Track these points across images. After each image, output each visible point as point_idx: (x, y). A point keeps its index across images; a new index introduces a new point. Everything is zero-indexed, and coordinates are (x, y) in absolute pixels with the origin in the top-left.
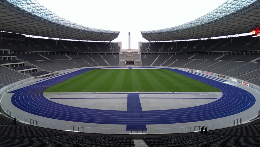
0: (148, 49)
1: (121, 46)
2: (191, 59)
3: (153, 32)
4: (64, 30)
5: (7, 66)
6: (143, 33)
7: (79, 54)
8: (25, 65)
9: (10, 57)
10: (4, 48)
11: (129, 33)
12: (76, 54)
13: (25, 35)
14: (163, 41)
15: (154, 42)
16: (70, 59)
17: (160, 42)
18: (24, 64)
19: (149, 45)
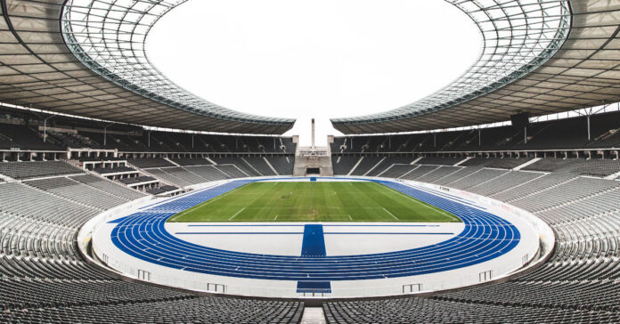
1: (298, 142)
2: (415, 164)
3: (351, 120)
4: (207, 119)
5: (110, 177)
6: (334, 121)
7: (229, 155)
9: (116, 162)
10: (107, 149)
11: (313, 121)
12: (223, 156)
14: (368, 135)
15: (353, 135)
16: (212, 164)
17: (363, 135)
18: (137, 174)
19: (345, 141)
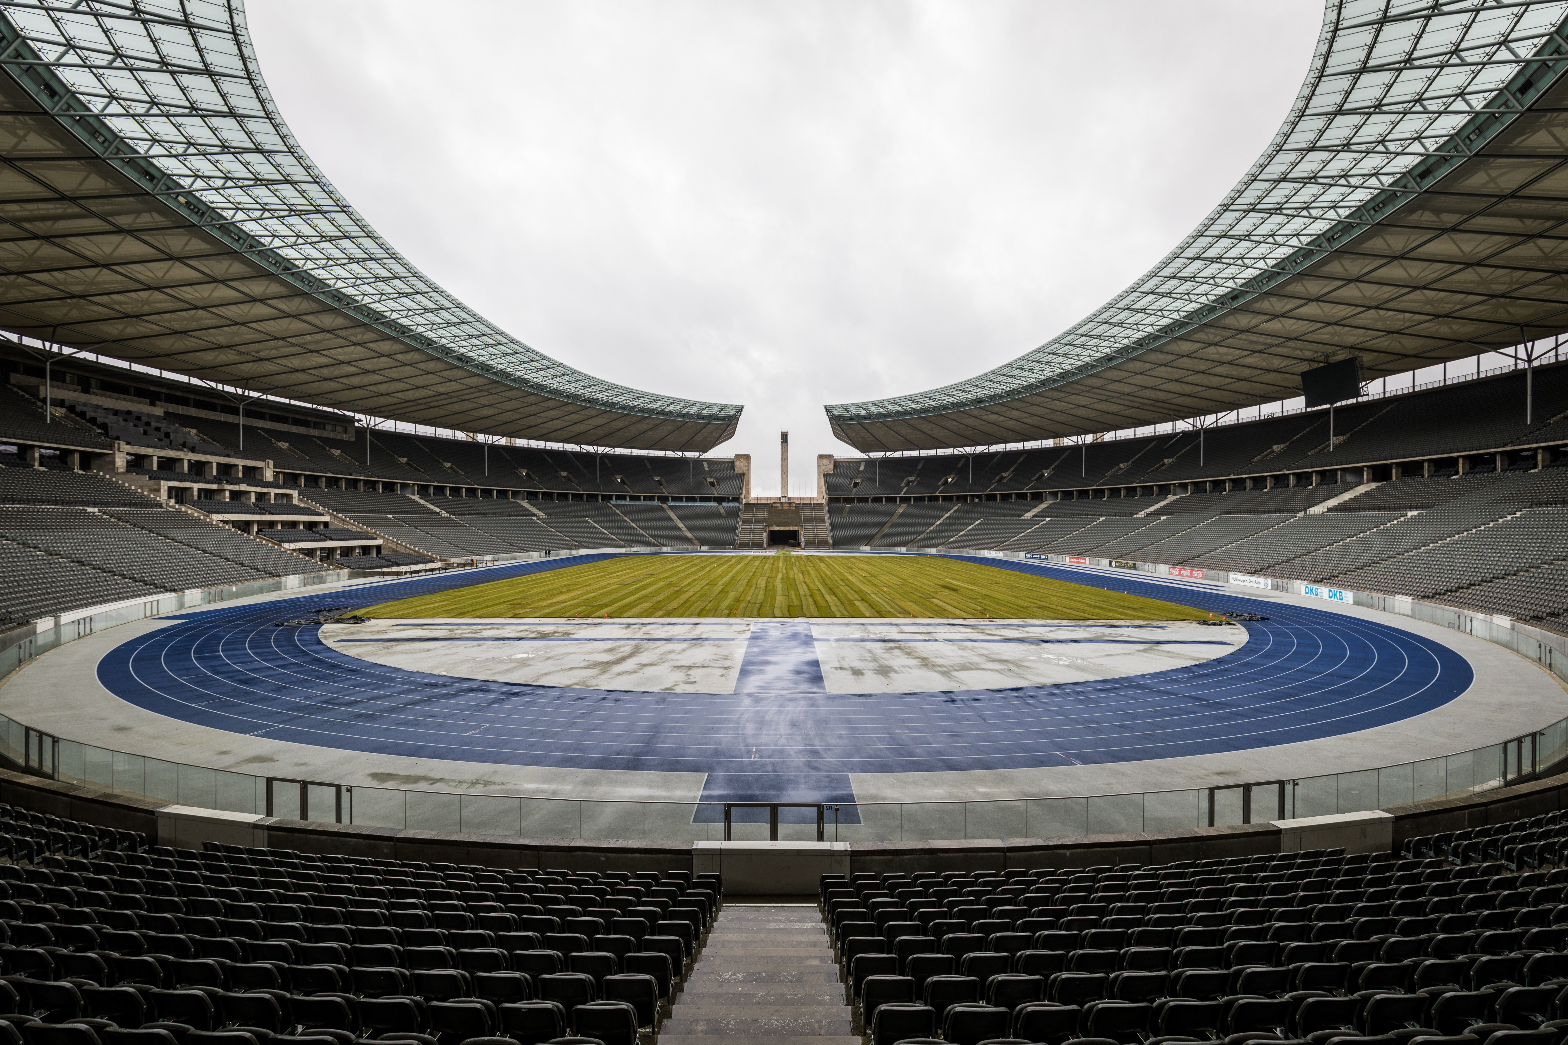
0: (855, 484)
1: (749, 470)
2: (1034, 516)
7: (578, 497)
8: (330, 527)
9: (265, 490)
11: (784, 437)
12: (563, 497)
13: (358, 417)
14: (916, 454)
15: (881, 455)
16: (535, 515)
17: (906, 454)
18: (327, 524)
19: (862, 469)
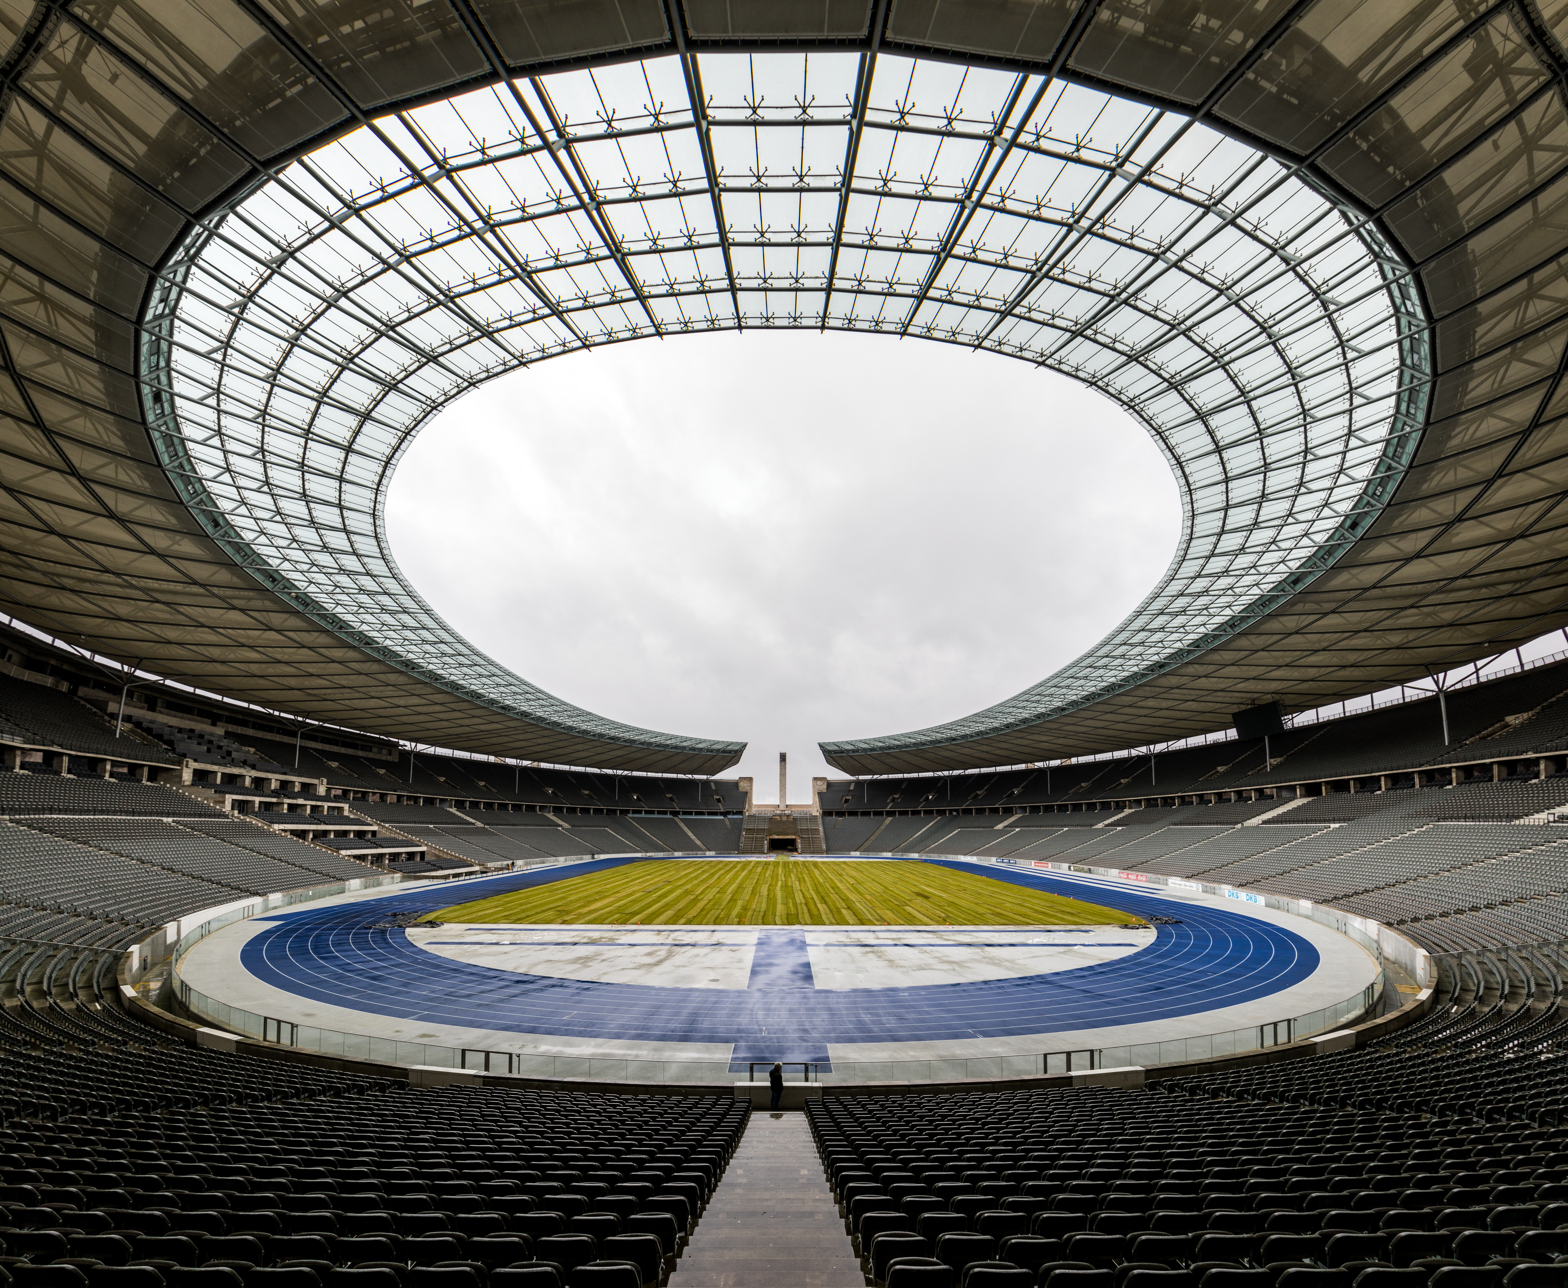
0: (847, 801)
1: (751, 790)
2: (1005, 826)
3: (865, 746)
4: (546, 733)
6: (829, 748)
8: (378, 836)
10: (299, 776)
11: (783, 758)
12: (585, 811)
13: (401, 742)
14: (900, 776)
15: (869, 777)
16: (560, 826)
17: (891, 776)
18: (374, 832)
19: (852, 788)
